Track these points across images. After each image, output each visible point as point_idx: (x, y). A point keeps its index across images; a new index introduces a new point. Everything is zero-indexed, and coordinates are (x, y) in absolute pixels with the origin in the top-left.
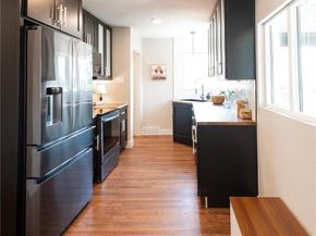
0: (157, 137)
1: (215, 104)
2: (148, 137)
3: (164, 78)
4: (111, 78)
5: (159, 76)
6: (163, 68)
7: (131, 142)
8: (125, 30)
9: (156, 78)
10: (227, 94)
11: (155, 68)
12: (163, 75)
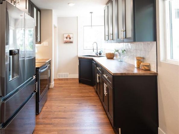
0: (67, 79)
1: (108, 58)
2: (62, 79)
3: (71, 42)
4: (40, 42)
5: (68, 41)
6: (71, 36)
7: (53, 84)
8: (49, 11)
9: (66, 42)
10: (120, 51)
11: (66, 36)
12: (71, 40)
